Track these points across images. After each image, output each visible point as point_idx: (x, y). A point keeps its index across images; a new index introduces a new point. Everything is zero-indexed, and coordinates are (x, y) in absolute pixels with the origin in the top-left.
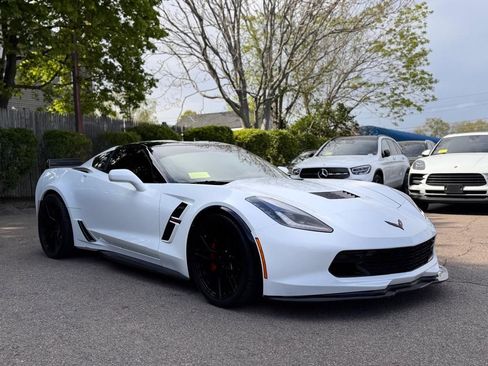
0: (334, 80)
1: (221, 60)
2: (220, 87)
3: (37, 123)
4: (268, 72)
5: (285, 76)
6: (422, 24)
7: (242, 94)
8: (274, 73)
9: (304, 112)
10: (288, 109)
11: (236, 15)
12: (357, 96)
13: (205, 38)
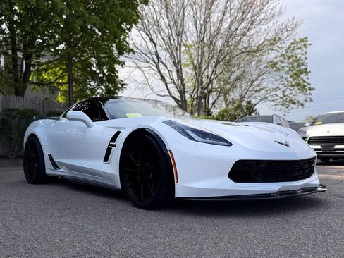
0: (244, 86)
1: (169, 71)
2: (168, 89)
3: (43, 106)
4: (200, 79)
5: (211, 82)
6: (303, 53)
7: (182, 92)
8: (204, 79)
9: (224, 106)
10: (213, 103)
11: (178, 43)
12: (259, 96)
13: (158, 57)
